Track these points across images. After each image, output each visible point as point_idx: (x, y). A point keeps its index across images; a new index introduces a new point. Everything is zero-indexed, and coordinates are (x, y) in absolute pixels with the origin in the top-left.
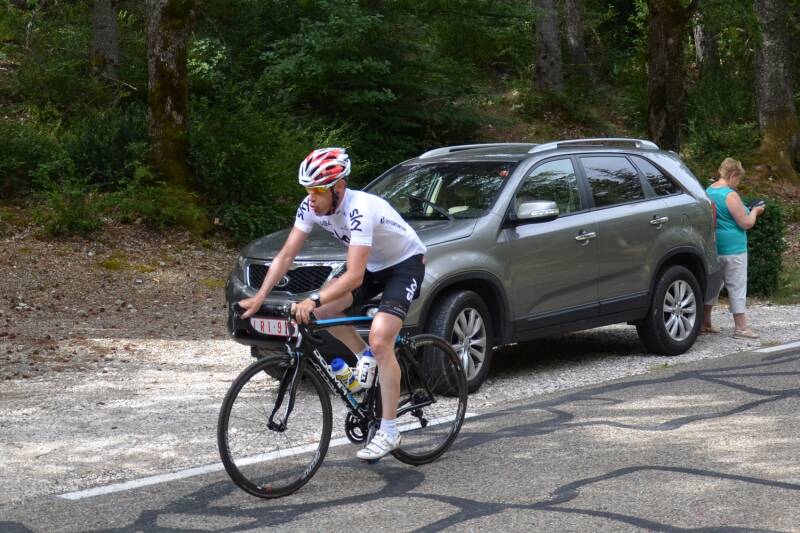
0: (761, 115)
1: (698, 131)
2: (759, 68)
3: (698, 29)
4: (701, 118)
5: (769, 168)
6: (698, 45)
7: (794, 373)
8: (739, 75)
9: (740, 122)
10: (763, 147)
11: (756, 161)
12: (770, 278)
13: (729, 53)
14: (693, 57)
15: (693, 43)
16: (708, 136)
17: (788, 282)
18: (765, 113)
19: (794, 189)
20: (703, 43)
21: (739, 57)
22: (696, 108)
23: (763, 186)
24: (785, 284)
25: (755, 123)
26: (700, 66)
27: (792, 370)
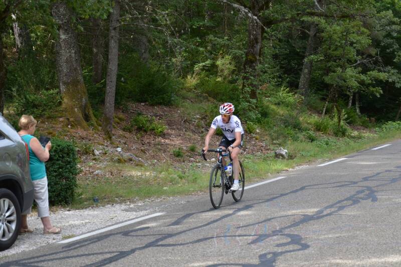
0: (61, 84)
1: (19, 95)
2: (58, 53)
3: (16, 25)
4: (20, 86)
5: (68, 119)
6: (16, 36)
7: (82, 255)
8: (46, 57)
9: (47, 89)
10: (64, 106)
11: (59, 115)
12: (69, 192)
13: (39, 43)
14: (14, 45)
15: (13, 34)
16: (26, 98)
17: (81, 194)
18: (64, 83)
19: (85, 133)
20: (20, 35)
21: (45, 45)
22: (17, 80)
23: (65, 131)
24: (79, 196)
25: (57, 90)
26: (19, 51)
27: (82, 253)
